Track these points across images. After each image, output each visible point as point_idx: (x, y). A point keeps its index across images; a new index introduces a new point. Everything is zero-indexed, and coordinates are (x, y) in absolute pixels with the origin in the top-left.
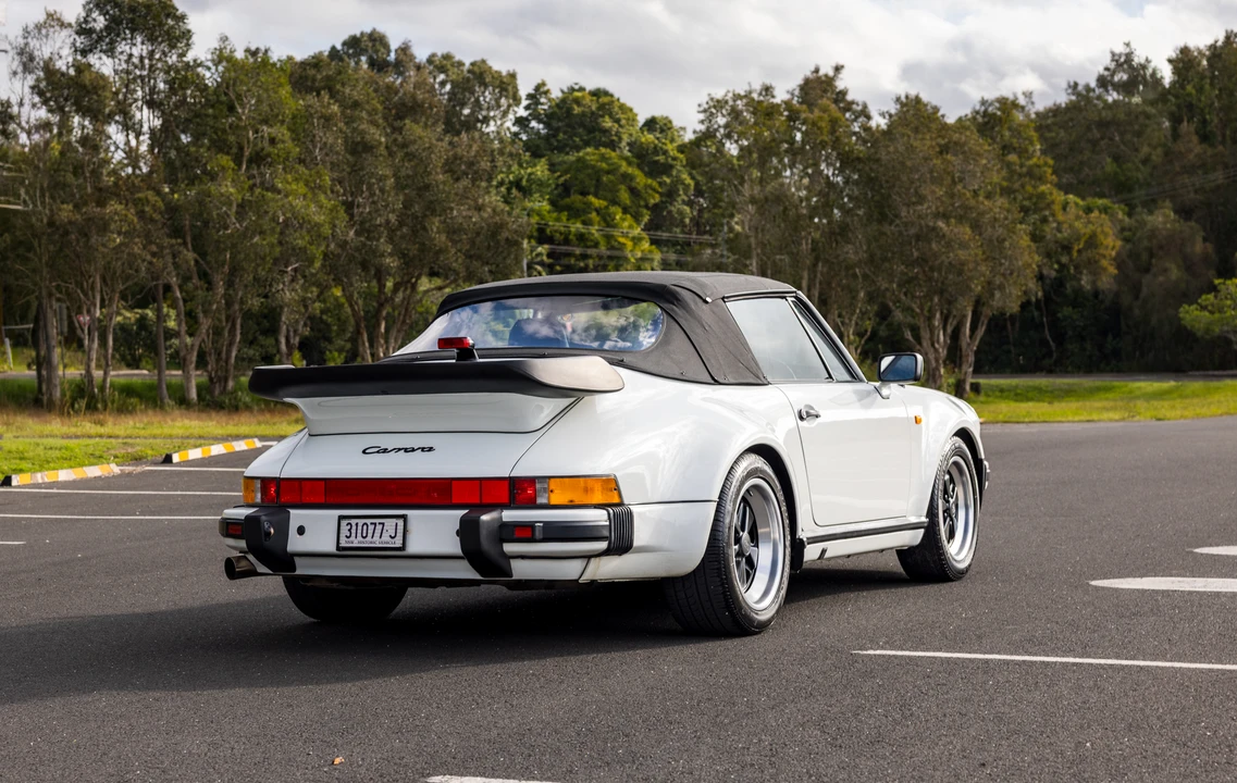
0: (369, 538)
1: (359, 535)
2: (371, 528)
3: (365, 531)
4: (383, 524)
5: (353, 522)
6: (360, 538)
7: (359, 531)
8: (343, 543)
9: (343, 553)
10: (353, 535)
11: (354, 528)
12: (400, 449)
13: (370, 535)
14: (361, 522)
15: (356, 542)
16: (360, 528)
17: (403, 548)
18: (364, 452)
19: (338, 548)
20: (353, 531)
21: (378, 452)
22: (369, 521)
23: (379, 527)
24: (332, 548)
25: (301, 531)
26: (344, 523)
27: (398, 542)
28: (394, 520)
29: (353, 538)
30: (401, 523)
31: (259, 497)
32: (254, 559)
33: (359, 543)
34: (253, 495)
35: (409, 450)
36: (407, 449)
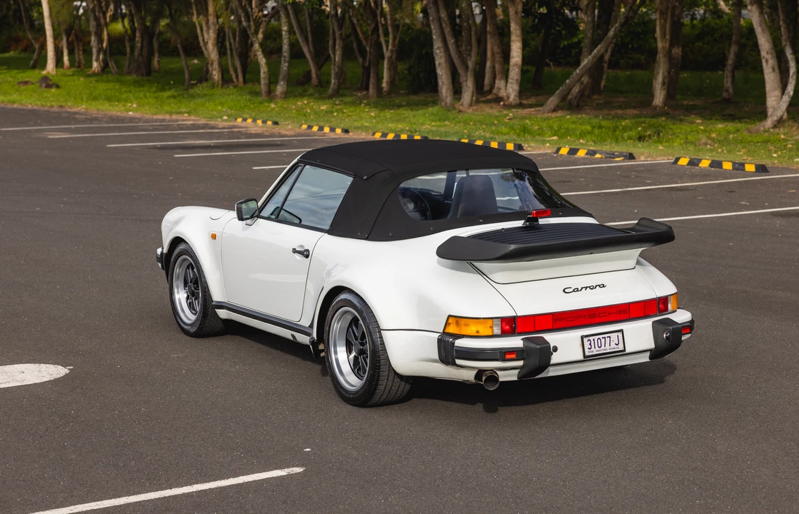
0: (603, 347)
1: (596, 346)
2: (603, 340)
3: (599, 343)
4: (610, 337)
5: (591, 338)
6: (597, 348)
7: (596, 344)
8: (587, 354)
9: (587, 358)
10: (593, 347)
11: (592, 342)
12: (586, 288)
13: (603, 345)
14: (596, 337)
15: (595, 351)
16: (596, 342)
17: (625, 350)
18: (564, 291)
19: (585, 356)
20: (592, 344)
21: (574, 291)
22: (601, 337)
23: (608, 340)
24: (581, 357)
26: (585, 340)
27: (621, 348)
28: (616, 334)
29: (593, 349)
30: (620, 334)
31: (497, 331)
32: (516, 372)
33: (597, 351)
34: (491, 330)
35: (592, 288)
36: (590, 287)
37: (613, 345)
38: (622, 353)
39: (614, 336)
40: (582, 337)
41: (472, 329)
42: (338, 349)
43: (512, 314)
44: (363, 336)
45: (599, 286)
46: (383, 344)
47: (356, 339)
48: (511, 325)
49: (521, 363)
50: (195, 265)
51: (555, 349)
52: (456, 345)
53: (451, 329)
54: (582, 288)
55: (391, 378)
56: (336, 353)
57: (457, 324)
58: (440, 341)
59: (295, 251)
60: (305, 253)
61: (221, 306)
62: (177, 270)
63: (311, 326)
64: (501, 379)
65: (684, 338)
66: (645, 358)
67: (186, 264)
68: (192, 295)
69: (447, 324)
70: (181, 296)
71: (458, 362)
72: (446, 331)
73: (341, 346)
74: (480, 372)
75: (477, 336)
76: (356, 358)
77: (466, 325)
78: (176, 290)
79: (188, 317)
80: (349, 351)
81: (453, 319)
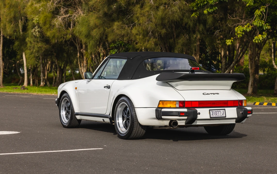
0: (217, 115)
1: (215, 114)
2: (217, 112)
3: (216, 113)
4: (220, 111)
5: (213, 111)
6: (215, 115)
7: (215, 113)
8: (211, 116)
9: (212, 119)
10: (214, 114)
11: (213, 112)
12: (212, 94)
13: (218, 114)
14: (215, 111)
15: (214, 116)
16: (215, 112)
17: (226, 117)
18: (203, 94)
20: (213, 113)
21: (207, 94)
22: (217, 111)
23: (219, 112)
24: (209, 118)
26: (211, 111)
27: (224, 116)
28: (222, 110)
29: (214, 115)
30: (224, 111)
31: (178, 106)
32: (184, 121)
33: (215, 116)
34: (175, 105)
35: (214, 94)
36: (213, 94)
37: (221, 114)
38: (224, 118)
41: (169, 105)
42: (119, 118)
43: (183, 100)
44: (128, 113)
45: (217, 94)
46: (135, 114)
47: (126, 114)
48: (183, 104)
49: (186, 118)
50: (69, 101)
51: (199, 114)
52: (162, 111)
53: (161, 106)
54: (210, 94)
55: (138, 127)
56: (118, 120)
57: (163, 104)
58: (156, 110)
59: (105, 87)
60: (109, 87)
61: (78, 114)
62: (62, 103)
63: (110, 114)
64: (179, 124)
65: (248, 116)
66: (233, 122)
67: (66, 101)
68: (67, 112)
69: (159, 104)
70: (63, 113)
71: (163, 117)
72: (159, 107)
73: (120, 117)
74: (171, 121)
75: (170, 108)
76: (126, 122)
77: (166, 104)
78: (62, 111)
79: (65, 121)
80: (123, 120)
81: (162, 102)
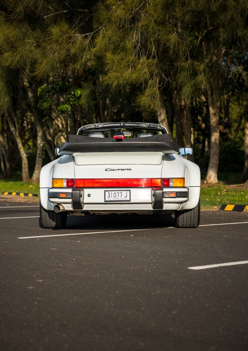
0: (117, 197)
2: (117, 194)
3: (115, 195)
4: (122, 193)
5: (110, 192)
7: (113, 195)
8: (107, 199)
9: (107, 202)
12: (119, 170)
14: (113, 192)
15: (112, 199)
17: (130, 201)
18: (106, 170)
19: (105, 201)
20: (110, 195)
21: (111, 170)
22: (116, 192)
23: (120, 194)
24: (103, 202)
25: (89, 195)
26: (107, 193)
27: (128, 199)
28: (126, 192)
29: (111, 197)
30: (128, 192)
32: (71, 205)
34: (62, 184)
37: (123, 197)
38: (128, 202)
39: (124, 193)
40: (105, 191)
41: (58, 184)
45: (128, 169)
48: (72, 183)
66: (149, 208)
75: (59, 188)
81: (53, 180)
